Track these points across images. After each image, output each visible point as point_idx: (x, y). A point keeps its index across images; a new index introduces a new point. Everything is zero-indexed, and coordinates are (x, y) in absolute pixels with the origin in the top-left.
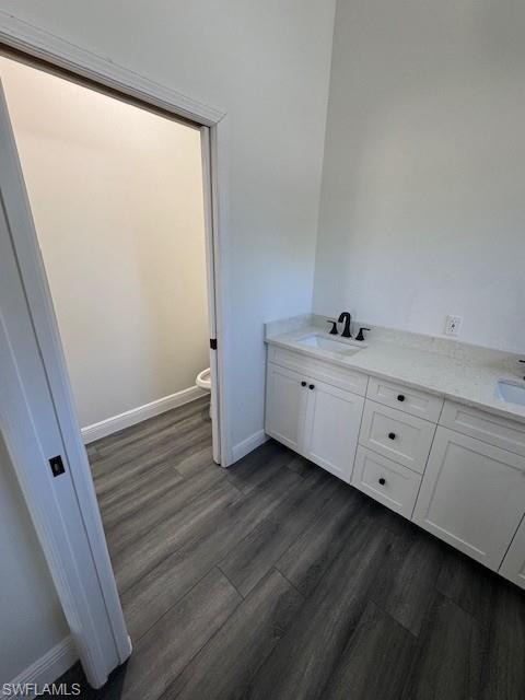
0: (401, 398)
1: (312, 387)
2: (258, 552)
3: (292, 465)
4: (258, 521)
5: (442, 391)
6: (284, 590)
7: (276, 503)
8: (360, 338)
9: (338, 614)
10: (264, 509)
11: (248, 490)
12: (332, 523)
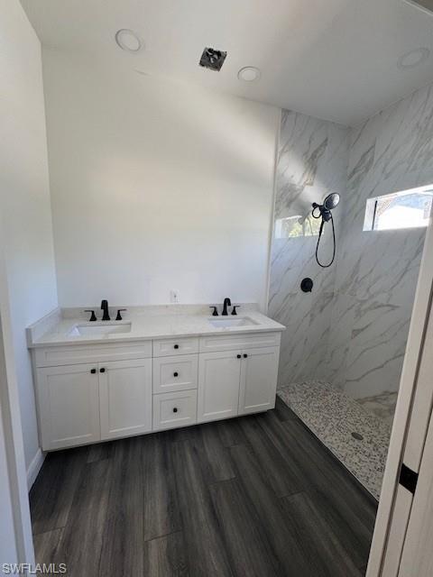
0: (176, 347)
1: (102, 370)
2: (123, 551)
3: (92, 458)
4: (100, 530)
5: (197, 332)
6: (165, 546)
7: (104, 498)
8: (119, 318)
9: (203, 513)
10: (97, 515)
11: (64, 519)
12: (157, 469)
